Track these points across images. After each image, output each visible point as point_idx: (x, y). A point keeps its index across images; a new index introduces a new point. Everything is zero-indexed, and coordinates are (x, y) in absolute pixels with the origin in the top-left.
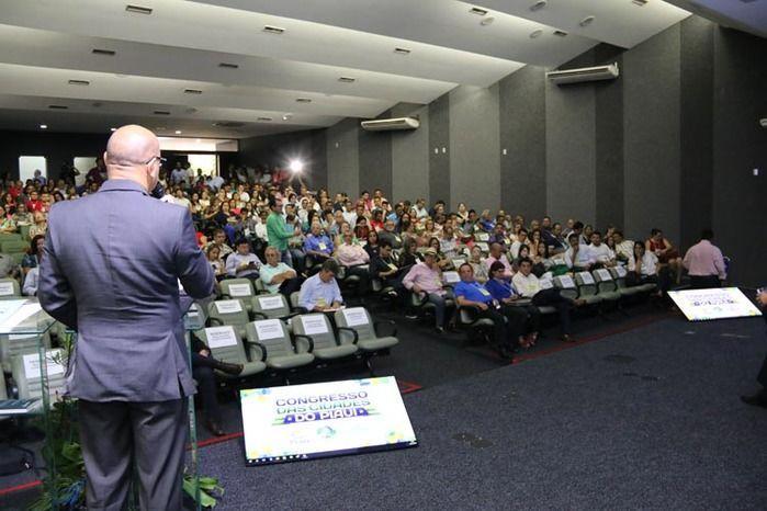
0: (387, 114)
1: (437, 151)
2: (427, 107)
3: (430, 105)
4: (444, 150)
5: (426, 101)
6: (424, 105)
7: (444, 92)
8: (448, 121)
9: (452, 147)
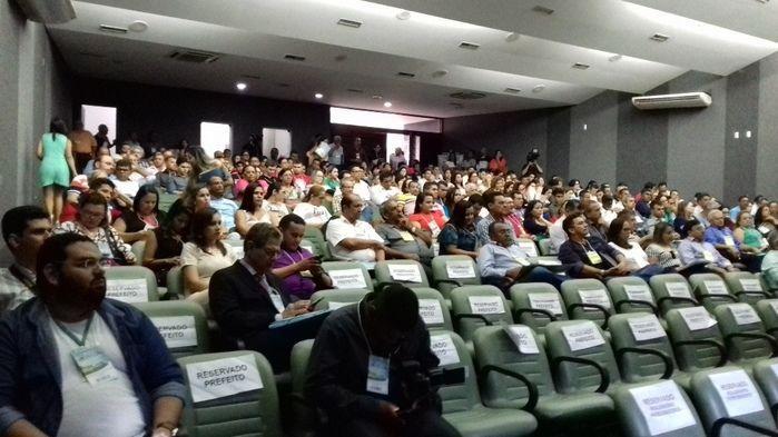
0: (664, 88)
1: (737, 135)
2: (724, 81)
3: (730, 77)
4: (749, 134)
5: (725, 72)
6: (721, 77)
7: (754, 61)
8: (756, 98)
9: (761, 130)
